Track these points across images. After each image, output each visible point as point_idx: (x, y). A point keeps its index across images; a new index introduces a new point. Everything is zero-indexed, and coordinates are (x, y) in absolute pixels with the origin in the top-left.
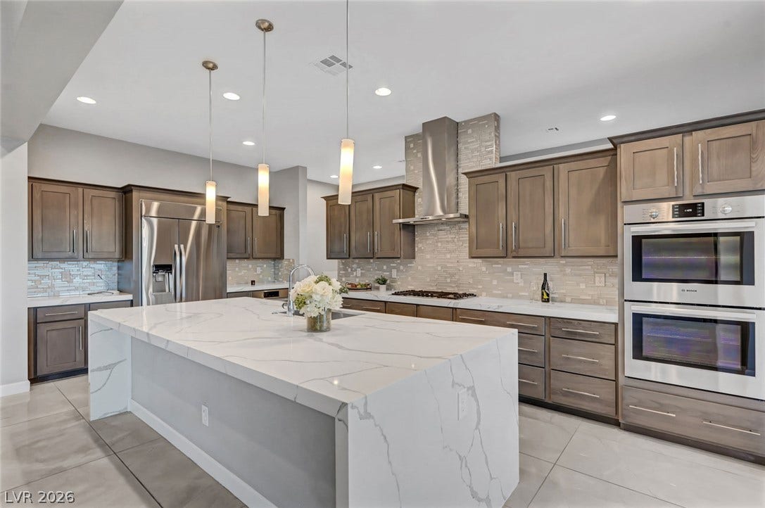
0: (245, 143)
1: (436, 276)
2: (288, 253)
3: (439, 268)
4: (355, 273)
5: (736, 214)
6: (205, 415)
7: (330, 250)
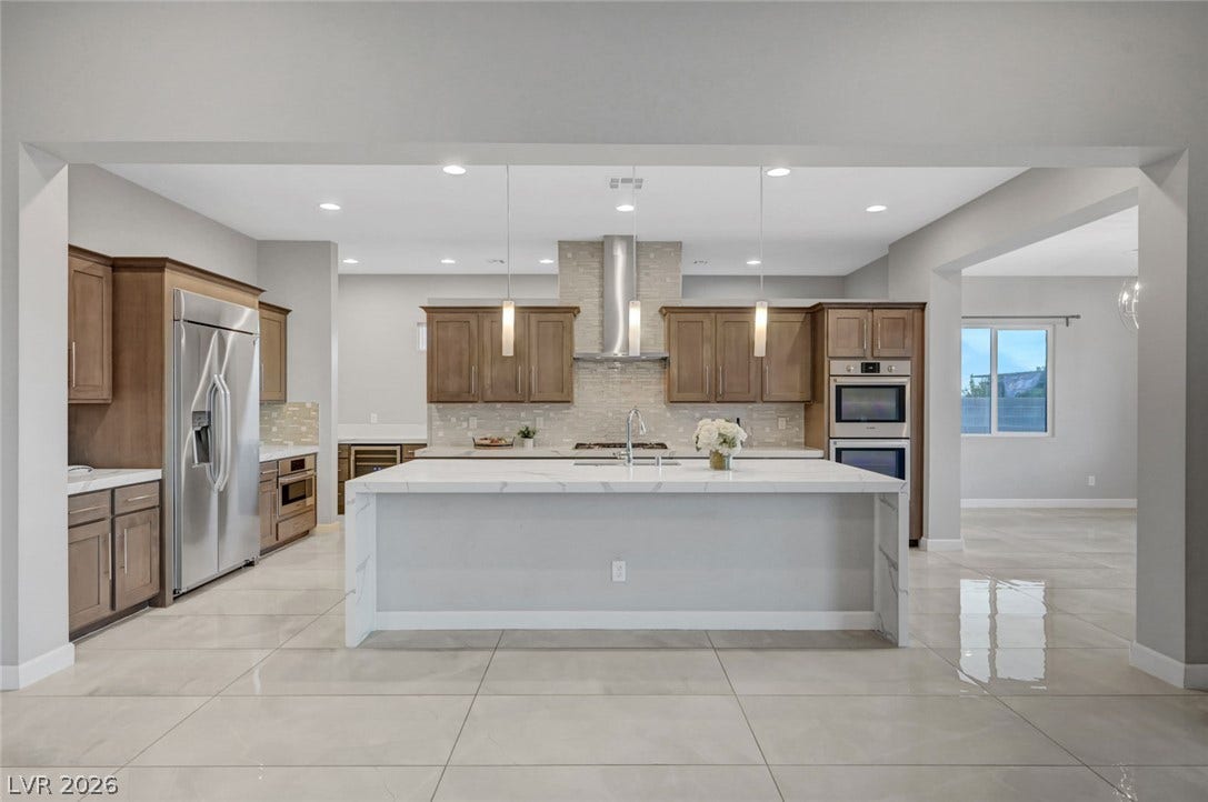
0: (323, 206)
1: (606, 425)
2: (294, 393)
3: (610, 414)
4: (465, 424)
5: (897, 372)
6: (619, 571)
7: (435, 390)
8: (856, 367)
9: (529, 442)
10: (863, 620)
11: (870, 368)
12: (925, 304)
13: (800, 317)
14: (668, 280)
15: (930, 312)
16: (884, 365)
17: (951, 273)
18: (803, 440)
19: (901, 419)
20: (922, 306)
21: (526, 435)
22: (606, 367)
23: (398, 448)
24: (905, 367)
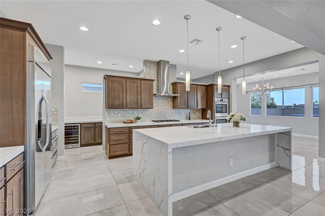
4: (116, 116)
6: (231, 162)
7: (110, 104)
8: (219, 100)
9: (139, 121)
10: (273, 163)
11: (222, 100)
12: (230, 86)
13: (204, 87)
14: (173, 75)
15: (231, 88)
17: (234, 80)
18: (201, 118)
19: (226, 112)
21: (139, 118)
22: (158, 98)
23: (79, 125)
24: (227, 100)
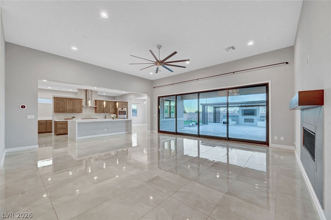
1: (86, 116)
3: (87, 114)
4: (61, 116)
5: (125, 109)
6: (105, 130)
8: (121, 109)
10: (128, 132)
11: (122, 109)
14: (96, 96)
15: (128, 103)
16: (124, 109)
17: (130, 99)
19: (125, 115)
20: (127, 102)
21: (74, 117)
22: (86, 108)
24: (126, 109)
